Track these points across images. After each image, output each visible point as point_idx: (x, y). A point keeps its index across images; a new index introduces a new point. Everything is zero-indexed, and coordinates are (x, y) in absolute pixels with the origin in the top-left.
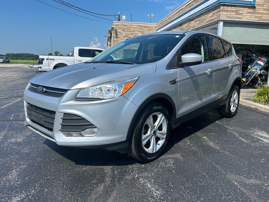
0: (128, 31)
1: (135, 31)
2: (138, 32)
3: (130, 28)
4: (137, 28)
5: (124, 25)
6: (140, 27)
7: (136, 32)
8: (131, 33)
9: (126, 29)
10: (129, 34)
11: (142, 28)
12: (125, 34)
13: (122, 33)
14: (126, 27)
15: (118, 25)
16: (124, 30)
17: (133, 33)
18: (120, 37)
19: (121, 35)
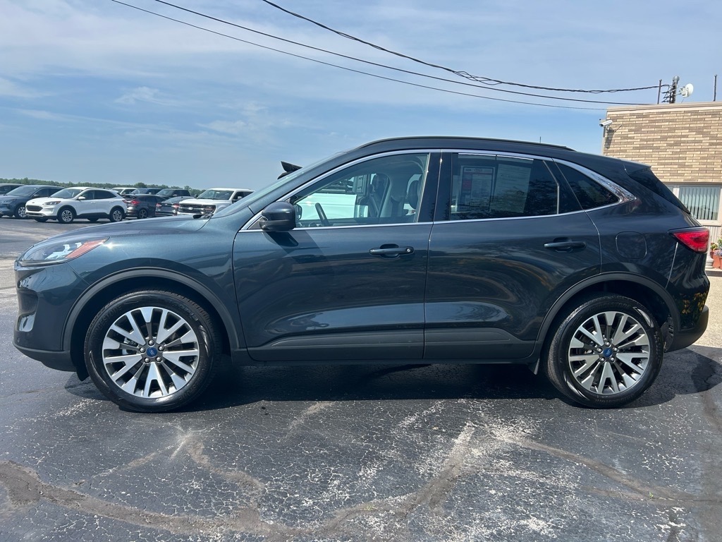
0: (652, 132)
1: (675, 129)
2: (685, 132)
3: (658, 121)
4: (683, 120)
5: (639, 116)
6: (696, 117)
7: (678, 133)
8: (663, 134)
9: (645, 127)
10: (653, 140)
11: (700, 119)
12: (642, 140)
13: (633, 138)
14: (646, 121)
15: (621, 117)
16: (636, 131)
17: (670, 134)
18: (625, 151)
19: (628, 143)
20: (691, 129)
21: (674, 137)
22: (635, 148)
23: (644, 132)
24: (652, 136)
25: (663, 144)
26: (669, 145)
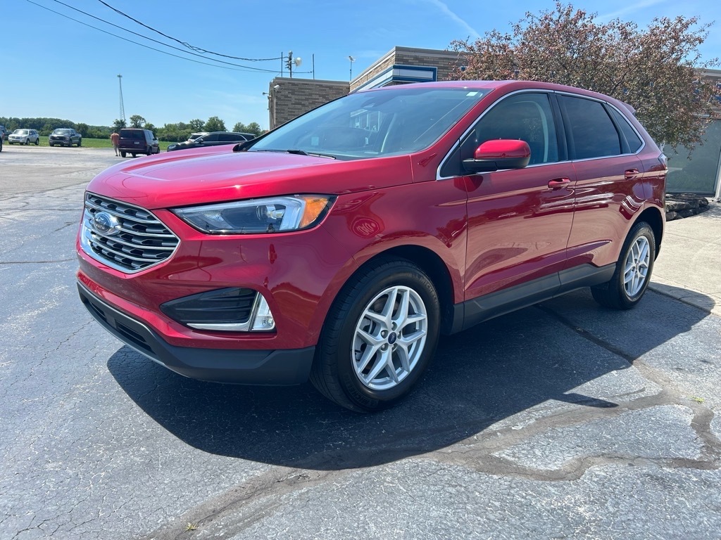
1: (312, 94)
2: (317, 97)
3: (303, 89)
4: (316, 90)
5: (294, 84)
6: (322, 88)
8: (306, 97)
9: (296, 91)
10: (302, 100)
11: (324, 90)
12: (296, 99)
13: (291, 97)
14: (297, 88)
15: (284, 84)
16: (293, 94)
17: (309, 97)
18: (287, 105)
19: (288, 100)
20: (320, 95)
21: (312, 99)
22: (292, 104)
23: (295, 95)
24: (300, 97)
25: (306, 103)
26: (310, 103)
